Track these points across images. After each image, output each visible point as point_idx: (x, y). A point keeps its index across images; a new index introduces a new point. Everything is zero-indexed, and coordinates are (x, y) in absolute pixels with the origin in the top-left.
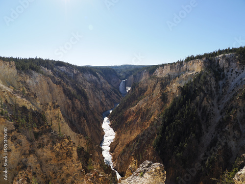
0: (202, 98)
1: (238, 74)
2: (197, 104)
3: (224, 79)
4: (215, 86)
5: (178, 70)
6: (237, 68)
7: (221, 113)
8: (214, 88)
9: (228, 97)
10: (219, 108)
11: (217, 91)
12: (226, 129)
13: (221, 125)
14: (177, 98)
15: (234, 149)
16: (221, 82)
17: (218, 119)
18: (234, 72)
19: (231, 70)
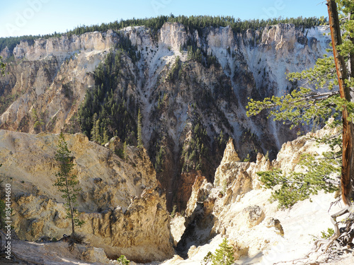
0: (124, 86)
1: (154, 53)
2: (121, 95)
3: (141, 60)
4: (133, 69)
5: (67, 47)
6: (151, 46)
7: (150, 102)
8: (133, 71)
9: (151, 81)
10: (146, 96)
11: (137, 75)
12: (162, 117)
13: (155, 115)
14: (90, 89)
15: (174, 137)
16: (139, 64)
17: (148, 108)
18: (149, 50)
19: (144, 48)
